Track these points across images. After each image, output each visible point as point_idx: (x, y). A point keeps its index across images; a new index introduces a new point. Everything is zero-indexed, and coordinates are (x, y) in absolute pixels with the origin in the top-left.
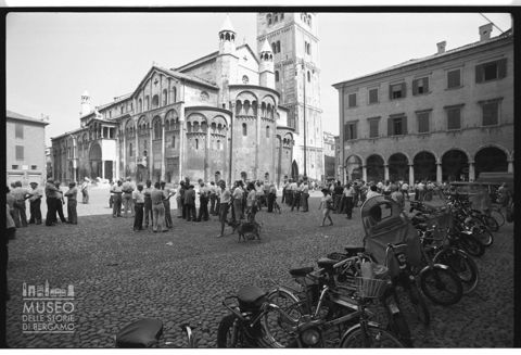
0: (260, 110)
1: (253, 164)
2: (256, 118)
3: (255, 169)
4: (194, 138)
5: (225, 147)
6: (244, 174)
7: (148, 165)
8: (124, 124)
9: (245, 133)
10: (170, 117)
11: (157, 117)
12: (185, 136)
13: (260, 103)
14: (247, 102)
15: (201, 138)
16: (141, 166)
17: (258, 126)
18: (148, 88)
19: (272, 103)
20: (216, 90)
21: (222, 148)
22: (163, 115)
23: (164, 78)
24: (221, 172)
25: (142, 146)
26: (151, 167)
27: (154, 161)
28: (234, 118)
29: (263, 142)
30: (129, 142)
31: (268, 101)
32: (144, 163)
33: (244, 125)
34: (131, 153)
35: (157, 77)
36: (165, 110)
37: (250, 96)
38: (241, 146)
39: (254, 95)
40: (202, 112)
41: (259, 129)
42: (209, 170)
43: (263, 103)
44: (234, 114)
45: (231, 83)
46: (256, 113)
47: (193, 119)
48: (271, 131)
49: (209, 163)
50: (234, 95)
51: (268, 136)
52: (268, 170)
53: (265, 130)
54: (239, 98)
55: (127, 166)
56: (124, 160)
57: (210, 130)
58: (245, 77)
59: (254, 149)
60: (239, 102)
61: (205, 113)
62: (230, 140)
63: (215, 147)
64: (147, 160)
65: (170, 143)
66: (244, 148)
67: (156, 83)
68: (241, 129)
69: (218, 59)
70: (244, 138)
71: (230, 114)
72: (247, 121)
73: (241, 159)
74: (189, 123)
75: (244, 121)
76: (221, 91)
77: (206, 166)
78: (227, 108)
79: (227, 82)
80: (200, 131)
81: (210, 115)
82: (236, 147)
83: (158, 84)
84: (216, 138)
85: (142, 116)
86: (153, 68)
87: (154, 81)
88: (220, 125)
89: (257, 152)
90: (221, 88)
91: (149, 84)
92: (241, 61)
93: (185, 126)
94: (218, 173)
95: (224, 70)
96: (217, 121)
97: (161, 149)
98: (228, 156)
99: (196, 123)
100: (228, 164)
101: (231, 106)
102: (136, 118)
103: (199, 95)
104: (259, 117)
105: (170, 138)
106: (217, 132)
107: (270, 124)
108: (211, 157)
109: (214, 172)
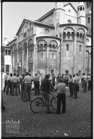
0: (76, 37)
1: (72, 66)
2: (73, 41)
3: (73, 69)
4: (41, 53)
5: (56, 57)
6: (67, 71)
7: (22, 67)
8: (14, 48)
9: (68, 50)
10: (30, 43)
11: (25, 43)
12: (36, 52)
13: (76, 33)
14: (69, 33)
15: (44, 53)
16: (19, 67)
17: (75, 45)
18: (22, 30)
19: (83, 33)
20: (53, 28)
21: (55, 57)
22: (27, 42)
23: (28, 24)
24: (55, 70)
25: (20, 57)
26: (23, 67)
27: (24, 65)
28: (62, 42)
29: (78, 54)
30: (15, 56)
31: (81, 31)
32: (20, 66)
33: (67, 45)
34: (16, 61)
35: (26, 24)
36: (28, 40)
37: (71, 29)
38: (66, 56)
39: (73, 29)
40: (44, 39)
41: (75, 47)
42: (47, 69)
43: (78, 33)
44: (62, 40)
45: (61, 24)
46: (74, 39)
47: (40, 43)
48: (82, 48)
49: (48, 65)
50: (62, 30)
51: (80, 50)
52: (80, 69)
53: (79, 48)
54: (65, 31)
55: (15, 67)
56: (13, 65)
57: (48, 49)
58: (69, 21)
59: (72, 58)
60: (64, 33)
61: (46, 40)
62: (60, 53)
63: (51, 57)
64: (22, 64)
65: (30, 56)
66: (67, 57)
67: (25, 27)
68: (65, 47)
69: (54, 12)
70: (67, 52)
71: (60, 40)
72: (69, 43)
73: (66, 63)
74: (38, 45)
75: (67, 43)
76: (55, 29)
77: (46, 67)
78: (59, 37)
79: (59, 23)
80: (44, 49)
81: (48, 41)
82: (63, 57)
83: (26, 27)
84: (52, 53)
85: (20, 43)
86: (24, 20)
87: (25, 26)
88: (54, 46)
89: (74, 59)
90: (56, 27)
91: (23, 28)
92: (67, 12)
93: (37, 47)
94: (53, 70)
95: (57, 17)
96: (52, 43)
97: (26, 59)
98: (58, 62)
99: (42, 45)
100: (58, 66)
101: (60, 36)
102: (18, 45)
103: (44, 31)
104: (75, 41)
105: (30, 53)
106: (52, 49)
107: (81, 44)
108: (49, 62)
109: (51, 70)
